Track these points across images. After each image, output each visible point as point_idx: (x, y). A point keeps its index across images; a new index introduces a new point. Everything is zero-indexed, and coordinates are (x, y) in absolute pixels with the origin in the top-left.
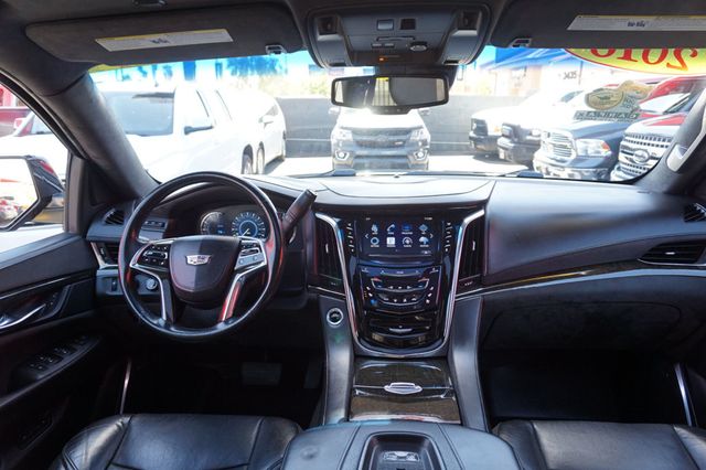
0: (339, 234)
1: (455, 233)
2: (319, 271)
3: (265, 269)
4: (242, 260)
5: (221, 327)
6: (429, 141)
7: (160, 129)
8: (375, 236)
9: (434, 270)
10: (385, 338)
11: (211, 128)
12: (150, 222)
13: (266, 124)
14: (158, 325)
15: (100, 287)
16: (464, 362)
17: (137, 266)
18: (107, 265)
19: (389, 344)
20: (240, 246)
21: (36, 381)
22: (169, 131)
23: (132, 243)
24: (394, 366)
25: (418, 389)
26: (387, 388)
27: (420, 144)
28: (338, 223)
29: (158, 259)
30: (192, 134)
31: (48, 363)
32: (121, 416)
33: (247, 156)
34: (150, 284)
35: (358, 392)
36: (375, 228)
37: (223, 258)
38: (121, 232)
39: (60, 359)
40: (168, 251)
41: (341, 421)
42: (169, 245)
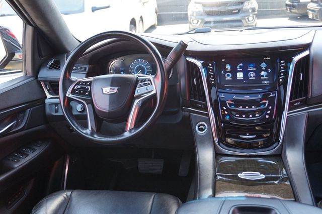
0: (203, 71)
1: (287, 68)
2: (190, 97)
3: (155, 96)
4: (139, 90)
5: (127, 134)
6: (257, 9)
7: (77, 9)
8: (229, 72)
9: (272, 95)
10: (235, 142)
11: (109, 7)
12: (77, 67)
13: (144, 3)
14: (87, 134)
15: (48, 110)
16: (295, 158)
17: (71, 96)
18: (51, 96)
19: (238, 145)
20: (137, 81)
21: (13, 168)
22: (82, 10)
23: (67, 80)
24: (243, 161)
25: (263, 176)
26: (240, 175)
27: (250, 11)
28: (202, 64)
29: (84, 91)
30: (96, 12)
31: (19, 157)
32: (65, 191)
33: (132, 26)
34: (79, 107)
35: (218, 177)
36: (228, 67)
37: (126, 89)
38: (59, 74)
39: (27, 155)
40: (90, 85)
41: (210, 197)
42: (91, 82)
